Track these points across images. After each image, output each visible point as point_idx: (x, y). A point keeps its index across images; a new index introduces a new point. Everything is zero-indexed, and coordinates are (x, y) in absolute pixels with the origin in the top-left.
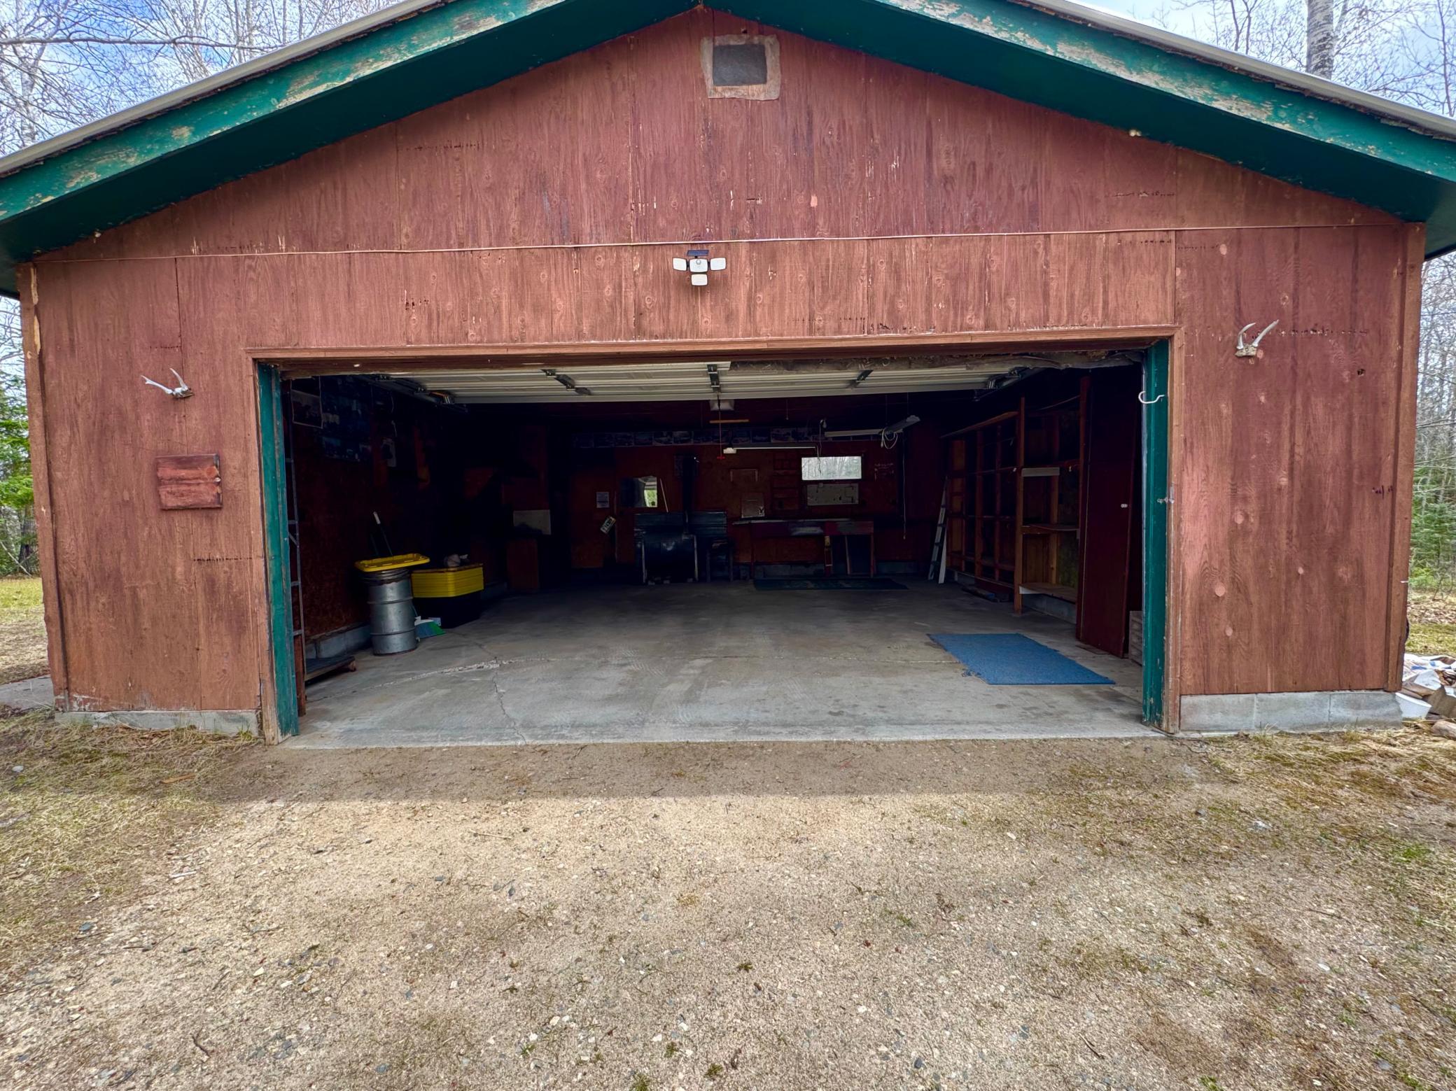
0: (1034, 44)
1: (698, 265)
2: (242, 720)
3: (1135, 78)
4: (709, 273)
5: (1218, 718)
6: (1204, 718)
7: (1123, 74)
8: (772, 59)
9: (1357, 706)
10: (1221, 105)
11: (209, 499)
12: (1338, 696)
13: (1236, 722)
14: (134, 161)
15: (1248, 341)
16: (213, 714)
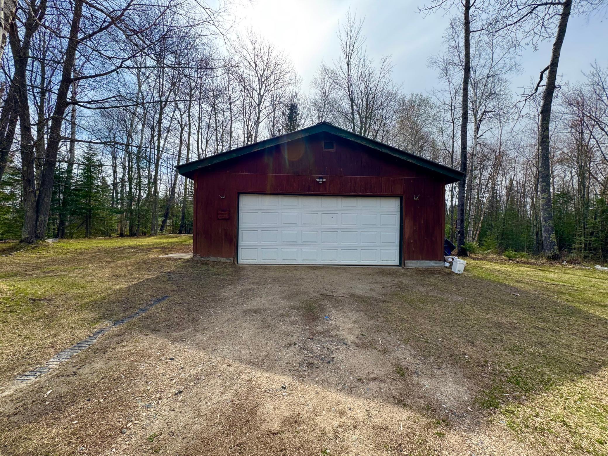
0: (378, 149)
1: (321, 180)
2: (230, 260)
3: (394, 155)
4: (323, 182)
5: (411, 265)
6: (409, 265)
7: (392, 154)
8: (334, 145)
9: (436, 263)
10: (408, 160)
11: (227, 217)
12: (432, 262)
13: (415, 266)
14: (225, 159)
15: (416, 197)
16: (225, 258)
